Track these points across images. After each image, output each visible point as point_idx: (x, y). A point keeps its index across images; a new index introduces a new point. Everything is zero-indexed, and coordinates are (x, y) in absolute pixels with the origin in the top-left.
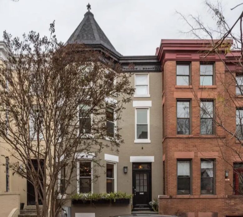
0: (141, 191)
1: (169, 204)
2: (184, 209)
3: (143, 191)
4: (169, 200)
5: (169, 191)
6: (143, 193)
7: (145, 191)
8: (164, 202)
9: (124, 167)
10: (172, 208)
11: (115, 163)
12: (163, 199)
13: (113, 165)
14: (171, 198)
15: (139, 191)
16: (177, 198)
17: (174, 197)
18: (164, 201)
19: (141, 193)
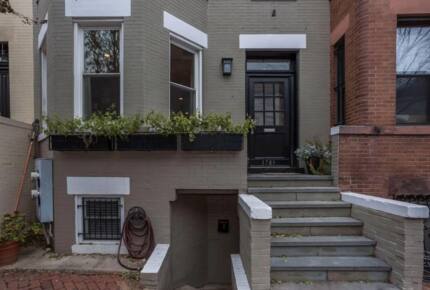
0: (267, 124)
1: (371, 151)
2: (420, 167)
3: (272, 124)
4: (372, 141)
5: (372, 113)
6: (273, 130)
7: (277, 123)
8: (355, 144)
9: (223, 60)
10: (381, 163)
11: (198, 51)
12: (350, 138)
13: (192, 55)
14: (377, 132)
15: (261, 124)
16: (395, 133)
17: (387, 131)
18: (353, 144)
19: (266, 130)
